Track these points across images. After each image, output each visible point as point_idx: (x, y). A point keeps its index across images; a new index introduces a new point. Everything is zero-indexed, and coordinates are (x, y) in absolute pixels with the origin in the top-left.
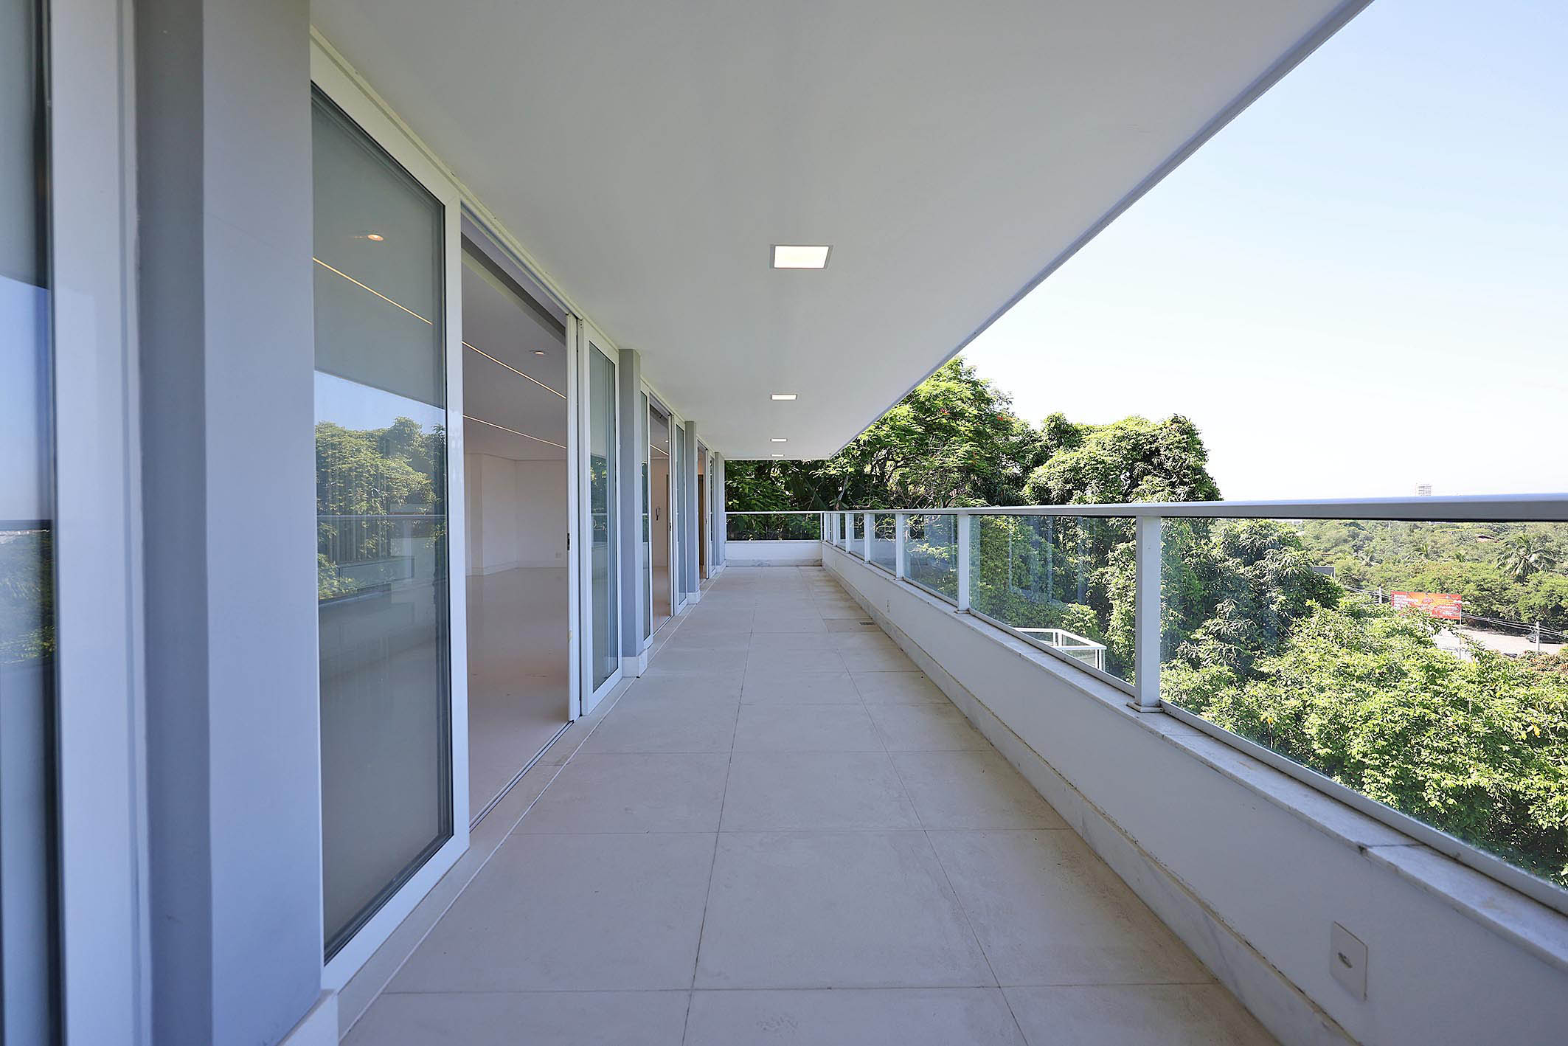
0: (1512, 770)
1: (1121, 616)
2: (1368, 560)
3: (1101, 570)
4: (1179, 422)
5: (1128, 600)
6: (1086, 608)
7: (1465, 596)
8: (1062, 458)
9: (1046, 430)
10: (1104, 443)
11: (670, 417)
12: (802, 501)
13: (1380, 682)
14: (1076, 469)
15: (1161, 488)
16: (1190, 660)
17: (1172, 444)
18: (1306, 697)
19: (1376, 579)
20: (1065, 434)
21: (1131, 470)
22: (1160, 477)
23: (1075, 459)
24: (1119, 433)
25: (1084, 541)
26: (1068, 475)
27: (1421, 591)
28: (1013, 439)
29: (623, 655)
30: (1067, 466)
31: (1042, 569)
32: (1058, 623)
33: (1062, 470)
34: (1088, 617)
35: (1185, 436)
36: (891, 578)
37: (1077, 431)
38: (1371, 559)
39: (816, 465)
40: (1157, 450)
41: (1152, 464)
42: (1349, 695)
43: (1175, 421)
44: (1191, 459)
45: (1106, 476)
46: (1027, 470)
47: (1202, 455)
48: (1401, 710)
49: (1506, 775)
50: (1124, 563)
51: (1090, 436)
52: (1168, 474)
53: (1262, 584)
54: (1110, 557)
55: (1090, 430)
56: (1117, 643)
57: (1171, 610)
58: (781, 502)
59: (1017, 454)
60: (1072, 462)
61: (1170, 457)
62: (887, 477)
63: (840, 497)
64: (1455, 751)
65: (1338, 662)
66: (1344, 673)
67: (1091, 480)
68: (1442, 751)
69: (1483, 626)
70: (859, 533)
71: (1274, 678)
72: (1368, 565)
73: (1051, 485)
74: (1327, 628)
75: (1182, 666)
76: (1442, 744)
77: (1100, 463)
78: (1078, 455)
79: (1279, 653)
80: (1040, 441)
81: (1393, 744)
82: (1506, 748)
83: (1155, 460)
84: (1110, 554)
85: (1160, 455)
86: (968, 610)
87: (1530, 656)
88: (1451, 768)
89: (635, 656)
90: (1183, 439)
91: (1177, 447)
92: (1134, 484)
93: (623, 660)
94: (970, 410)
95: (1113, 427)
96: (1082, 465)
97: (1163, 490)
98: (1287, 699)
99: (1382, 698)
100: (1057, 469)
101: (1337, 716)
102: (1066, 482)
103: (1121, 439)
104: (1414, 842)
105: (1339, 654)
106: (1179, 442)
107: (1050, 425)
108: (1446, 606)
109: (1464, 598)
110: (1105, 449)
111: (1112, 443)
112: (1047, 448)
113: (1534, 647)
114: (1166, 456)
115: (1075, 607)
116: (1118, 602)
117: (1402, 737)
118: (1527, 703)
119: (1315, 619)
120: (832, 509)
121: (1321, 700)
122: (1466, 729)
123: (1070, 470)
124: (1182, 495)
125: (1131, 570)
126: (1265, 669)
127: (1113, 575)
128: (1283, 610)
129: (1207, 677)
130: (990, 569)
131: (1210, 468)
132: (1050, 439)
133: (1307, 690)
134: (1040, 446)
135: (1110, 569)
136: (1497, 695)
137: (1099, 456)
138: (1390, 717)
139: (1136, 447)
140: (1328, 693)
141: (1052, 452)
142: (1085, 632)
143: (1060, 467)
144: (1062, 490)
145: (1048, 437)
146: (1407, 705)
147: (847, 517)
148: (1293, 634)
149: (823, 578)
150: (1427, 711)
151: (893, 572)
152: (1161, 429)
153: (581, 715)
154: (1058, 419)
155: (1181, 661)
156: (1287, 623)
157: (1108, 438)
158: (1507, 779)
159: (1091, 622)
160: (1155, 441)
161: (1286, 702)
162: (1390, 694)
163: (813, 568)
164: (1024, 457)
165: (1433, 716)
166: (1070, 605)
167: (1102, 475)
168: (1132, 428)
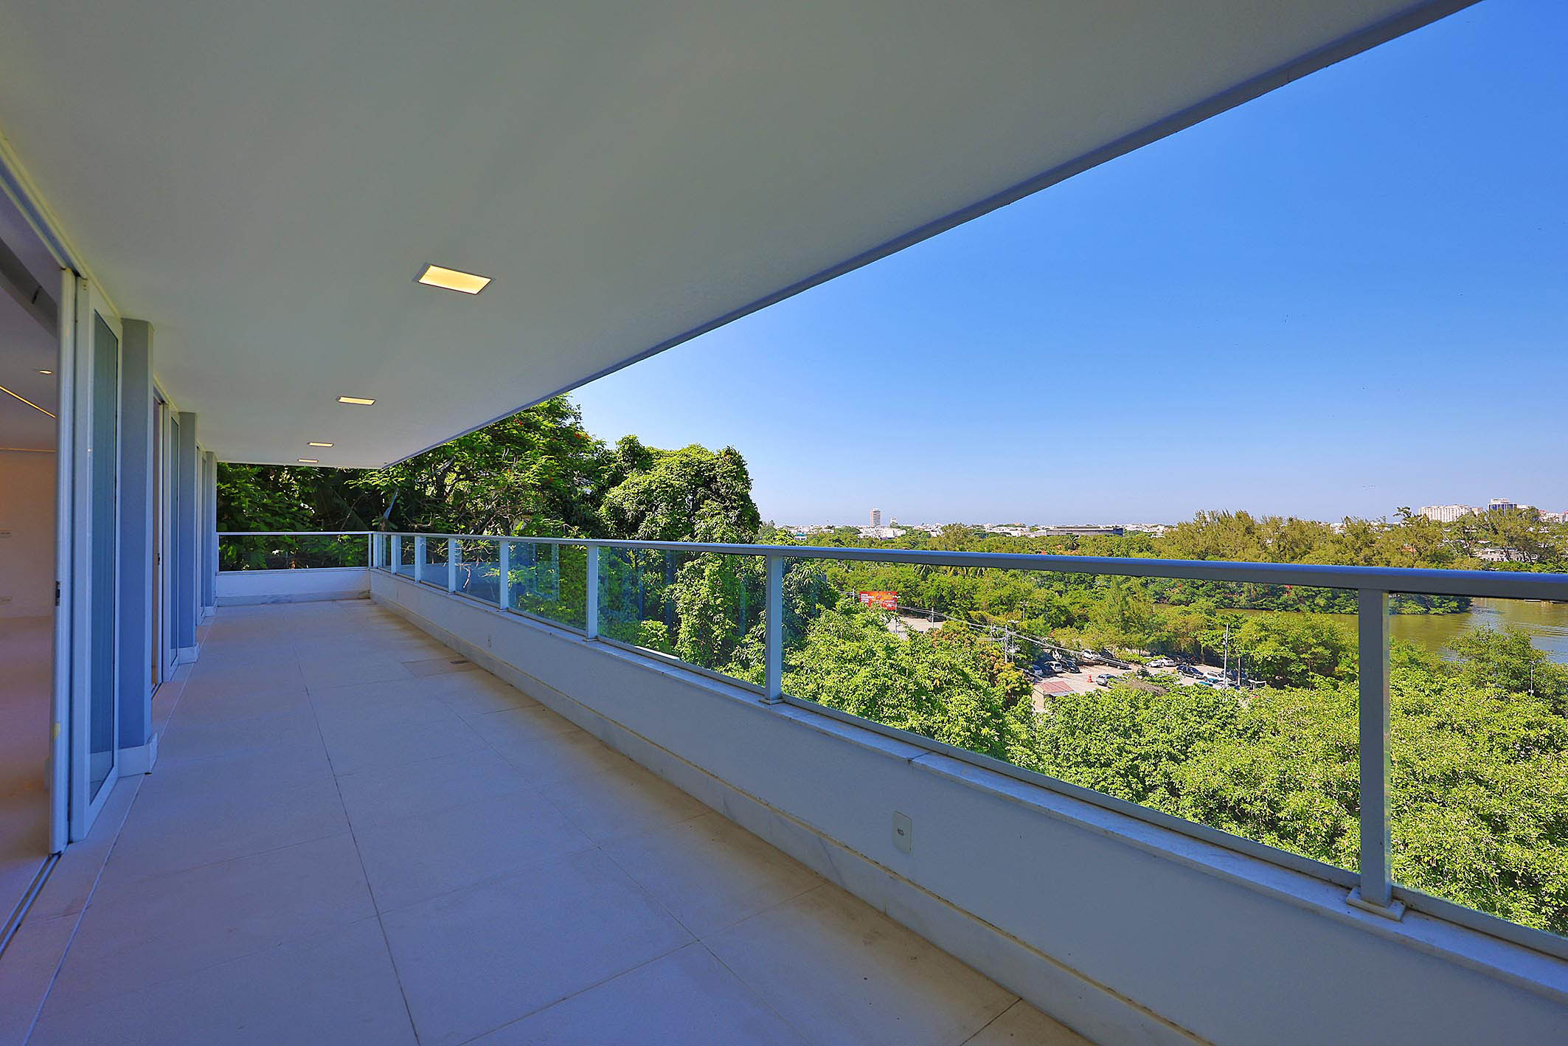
0: (927, 713)
1: (688, 629)
2: (846, 568)
3: (671, 587)
4: (731, 454)
5: (694, 614)
6: (659, 624)
7: (898, 593)
8: (636, 480)
9: (621, 452)
10: (672, 468)
11: (161, 406)
12: (330, 518)
13: (862, 662)
14: (648, 491)
15: (717, 511)
16: (742, 662)
17: (726, 472)
18: (819, 681)
19: (851, 582)
20: (638, 457)
21: (695, 494)
22: (717, 501)
23: (648, 482)
24: (685, 460)
25: (654, 560)
26: (643, 497)
27: (875, 590)
28: (586, 457)
29: (121, 747)
30: (641, 488)
31: (618, 589)
32: (634, 640)
33: (636, 492)
34: (661, 632)
35: (735, 467)
36: (494, 611)
37: (649, 455)
38: (849, 568)
39: (355, 474)
40: (715, 477)
41: (711, 490)
42: (844, 674)
43: (728, 452)
44: (739, 487)
45: (674, 497)
46: (603, 489)
47: (747, 484)
48: (873, 681)
49: (925, 716)
50: (690, 580)
51: (660, 461)
52: (723, 499)
53: (789, 593)
54: (679, 574)
55: (660, 454)
56: (685, 654)
57: (727, 620)
58: (298, 520)
59: (592, 472)
60: (645, 484)
61: (724, 484)
62: (447, 491)
63: (387, 514)
64: (900, 705)
65: (837, 650)
66: (841, 659)
67: (661, 502)
68: (894, 707)
69: (906, 613)
70: (407, 558)
71: (798, 669)
72: (847, 571)
73: (626, 505)
74: (831, 624)
75: (736, 668)
76: (895, 701)
77: (670, 486)
78: (650, 478)
79: (801, 648)
80: (615, 462)
81: (870, 707)
82: (924, 698)
83: (713, 486)
84: (679, 573)
85: (716, 482)
86: (596, 637)
87: (932, 630)
88: (899, 718)
89: (143, 745)
90: (734, 469)
91: (729, 476)
92: (697, 506)
93: (119, 754)
94: (545, 423)
95: (680, 453)
96: (654, 488)
97: (719, 514)
98: (807, 684)
99: (864, 672)
100: (632, 491)
101: (838, 692)
102: (640, 503)
103: (686, 465)
104: (927, 751)
105: (838, 644)
106: (731, 472)
107: (624, 447)
108: (888, 599)
109: (897, 594)
110: (672, 474)
111: (678, 469)
112: (622, 469)
113: (931, 625)
114: (721, 483)
115: (649, 624)
116: (685, 616)
117: (873, 700)
118: (934, 665)
119: (823, 618)
120: (376, 529)
121: (828, 682)
122: (905, 688)
123: (643, 492)
124: (733, 518)
125: (696, 586)
126: (792, 663)
127: (681, 591)
128: (803, 613)
129: (755, 675)
130: (571, 592)
131: (753, 495)
132: (624, 460)
133: (819, 675)
134: (616, 467)
135: (677, 586)
136: (920, 662)
137: (668, 481)
138: (867, 687)
139: (698, 474)
140: (833, 675)
141: (626, 474)
142: (657, 647)
143: (634, 489)
144: (637, 511)
145: (622, 459)
146: (876, 677)
147: (394, 539)
148: (810, 631)
149: (379, 614)
150: (886, 679)
151: (497, 605)
152: (717, 459)
153: (70, 842)
154: (632, 441)
155: (735, 663)
156: (805, 623)
157: (675, 462)
158: (925, 719)
159: (663, 637)
160: (713, 469)
161: (807, 687)
162: (867, 670)
163: (359, 601)
164: (600, 477)
165: (890, 682)
166: (645, 622)
167: (671, 498)
168: (695, 456)
